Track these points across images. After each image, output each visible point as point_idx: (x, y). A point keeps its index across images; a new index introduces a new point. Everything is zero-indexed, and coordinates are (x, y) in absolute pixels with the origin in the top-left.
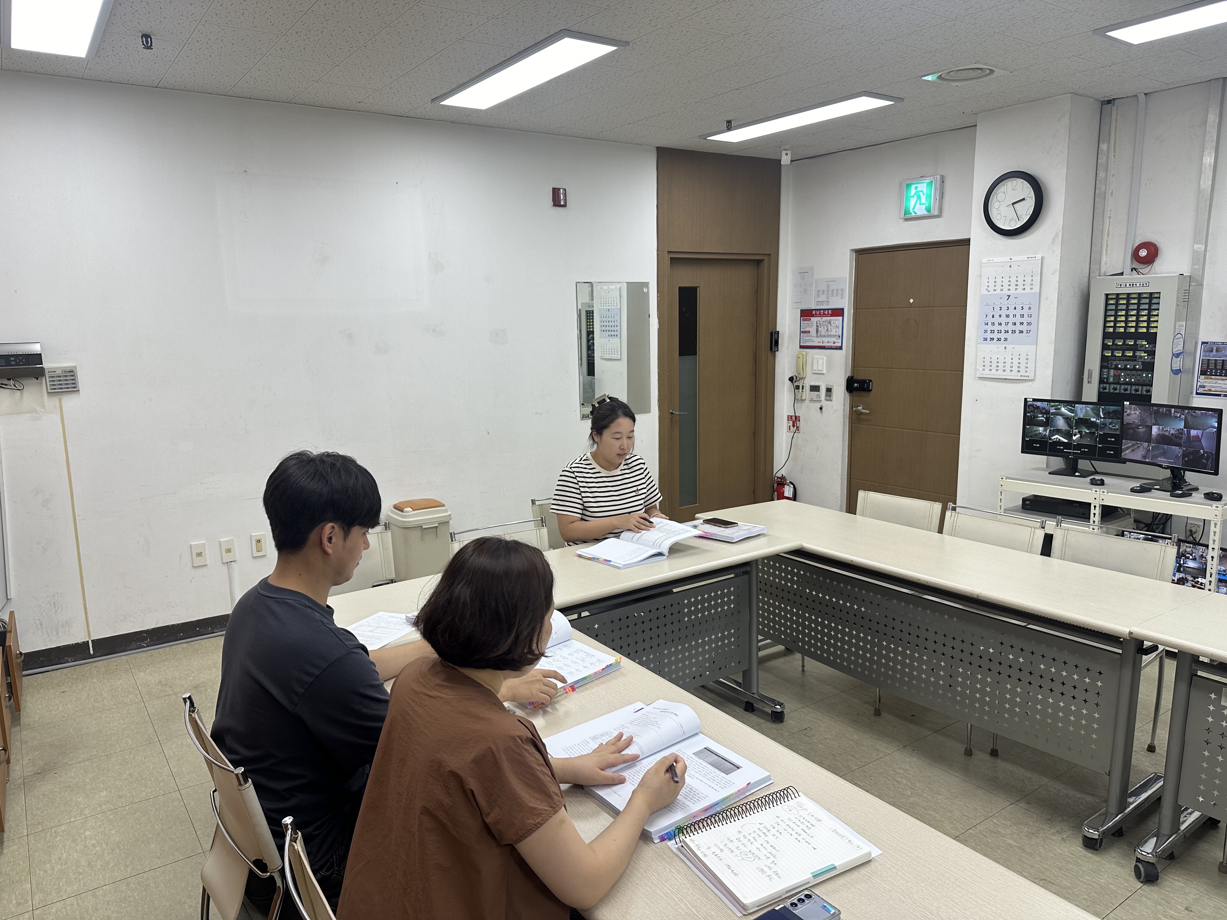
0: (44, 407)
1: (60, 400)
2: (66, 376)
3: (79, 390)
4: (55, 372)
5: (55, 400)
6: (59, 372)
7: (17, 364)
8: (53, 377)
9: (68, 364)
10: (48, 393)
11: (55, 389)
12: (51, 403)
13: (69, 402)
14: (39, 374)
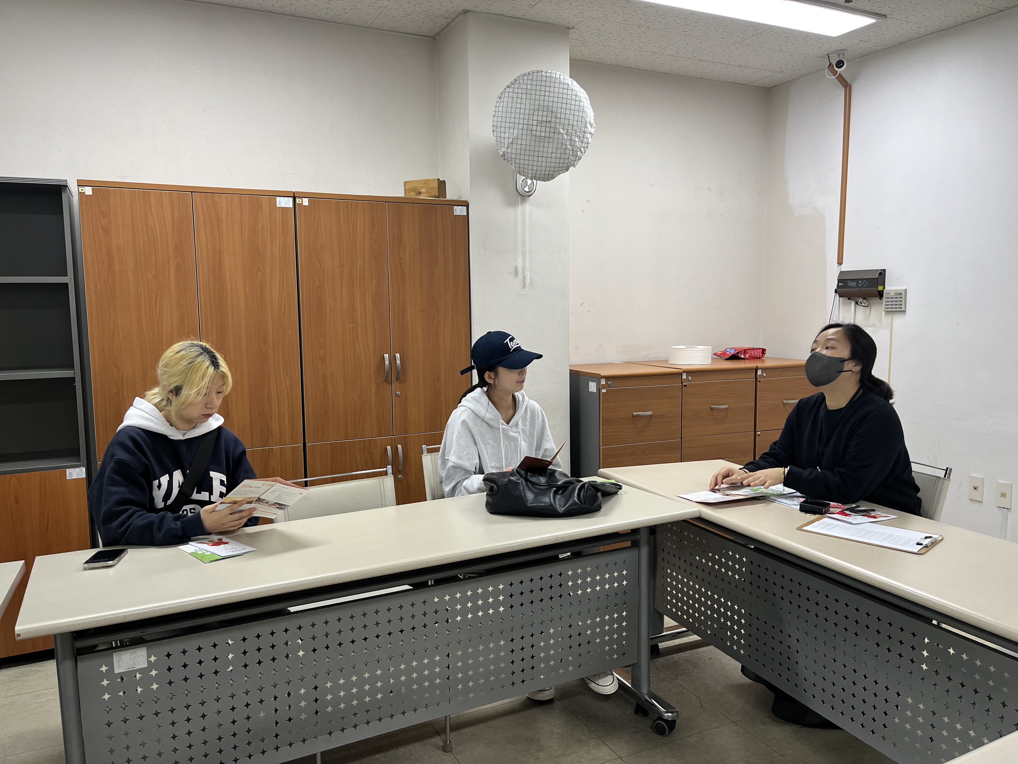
0: (881, 322)
1: (892, 318)
2: (897, 298)
3: (905, 311)
4: (890, 294)
5: (889, 317)
6: (892, 294)
7: (862, 286)
8: (888, 298)
9: (900, 288)
10: (886, 311)
11: (888, 308)
12: (886, 319)
13: (899, 321)
14: (881, 295)
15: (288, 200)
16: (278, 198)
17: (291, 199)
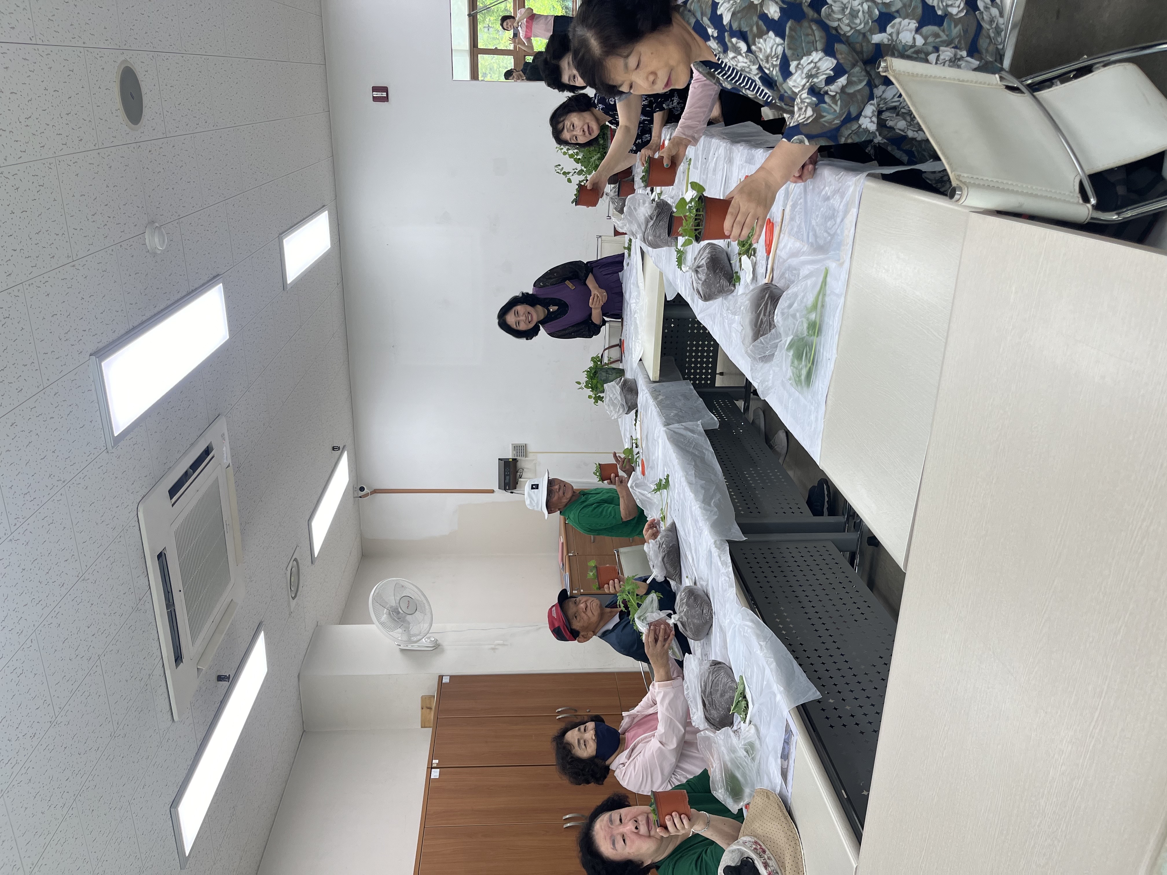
0: (534, 460)
1: (530, 452)
2: (517, 450)
3: (525, 444)
4: (515, 454)
6: (515, 452)
7: (509, 472)
8: (517, 456)
9: (510, 448)
10: (526, 457)
11: (524, 454)
12: (531, 457)
13: (531, 448)
14: (515, 460)
15: (434, 771)
16: (432, 777)
17: (433, 770)
